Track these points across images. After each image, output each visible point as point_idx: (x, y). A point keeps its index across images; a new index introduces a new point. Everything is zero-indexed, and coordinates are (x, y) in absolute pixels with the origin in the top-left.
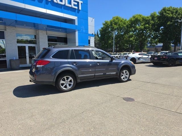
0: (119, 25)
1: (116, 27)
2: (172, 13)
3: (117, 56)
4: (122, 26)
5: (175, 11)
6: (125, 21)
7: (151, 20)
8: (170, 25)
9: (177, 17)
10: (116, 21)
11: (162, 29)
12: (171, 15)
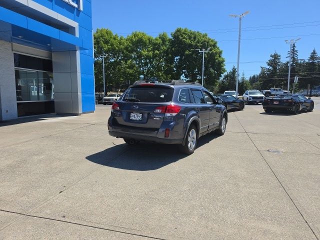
0: (112, 45)
1: (106, 47)
2: (190, 38)
3: (116, 99)
4: (118, 47)
5: (193, 36)
6: (121, 39)
7: (162, 45)
8: (188, 56)
9: (196, 45)
10: (107, 37)
11: (177, 60)
12: (188, 41)
